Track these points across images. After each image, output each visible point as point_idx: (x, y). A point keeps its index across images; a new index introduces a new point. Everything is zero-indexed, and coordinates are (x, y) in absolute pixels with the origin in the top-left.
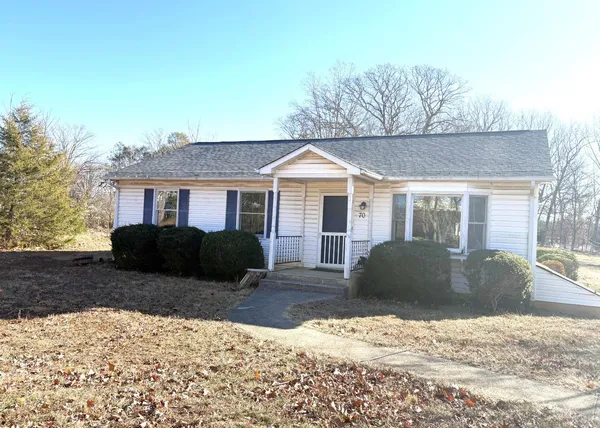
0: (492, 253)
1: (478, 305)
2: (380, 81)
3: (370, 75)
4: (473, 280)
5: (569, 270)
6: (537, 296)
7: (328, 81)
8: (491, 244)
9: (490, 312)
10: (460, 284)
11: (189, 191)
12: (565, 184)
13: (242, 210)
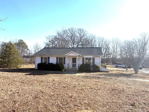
0: (96, 65)
1: (94, 71)
2: (71, 31)
3: (69, 29)
4: (93, 68)
5: (105, 67)
6: (101, 70)
7: (61, 31)
8: (95, 64)
9: (96, 72)
10: (92, 69)
11: (49, 57)
12: (107, 51)
13: (59, 60)
